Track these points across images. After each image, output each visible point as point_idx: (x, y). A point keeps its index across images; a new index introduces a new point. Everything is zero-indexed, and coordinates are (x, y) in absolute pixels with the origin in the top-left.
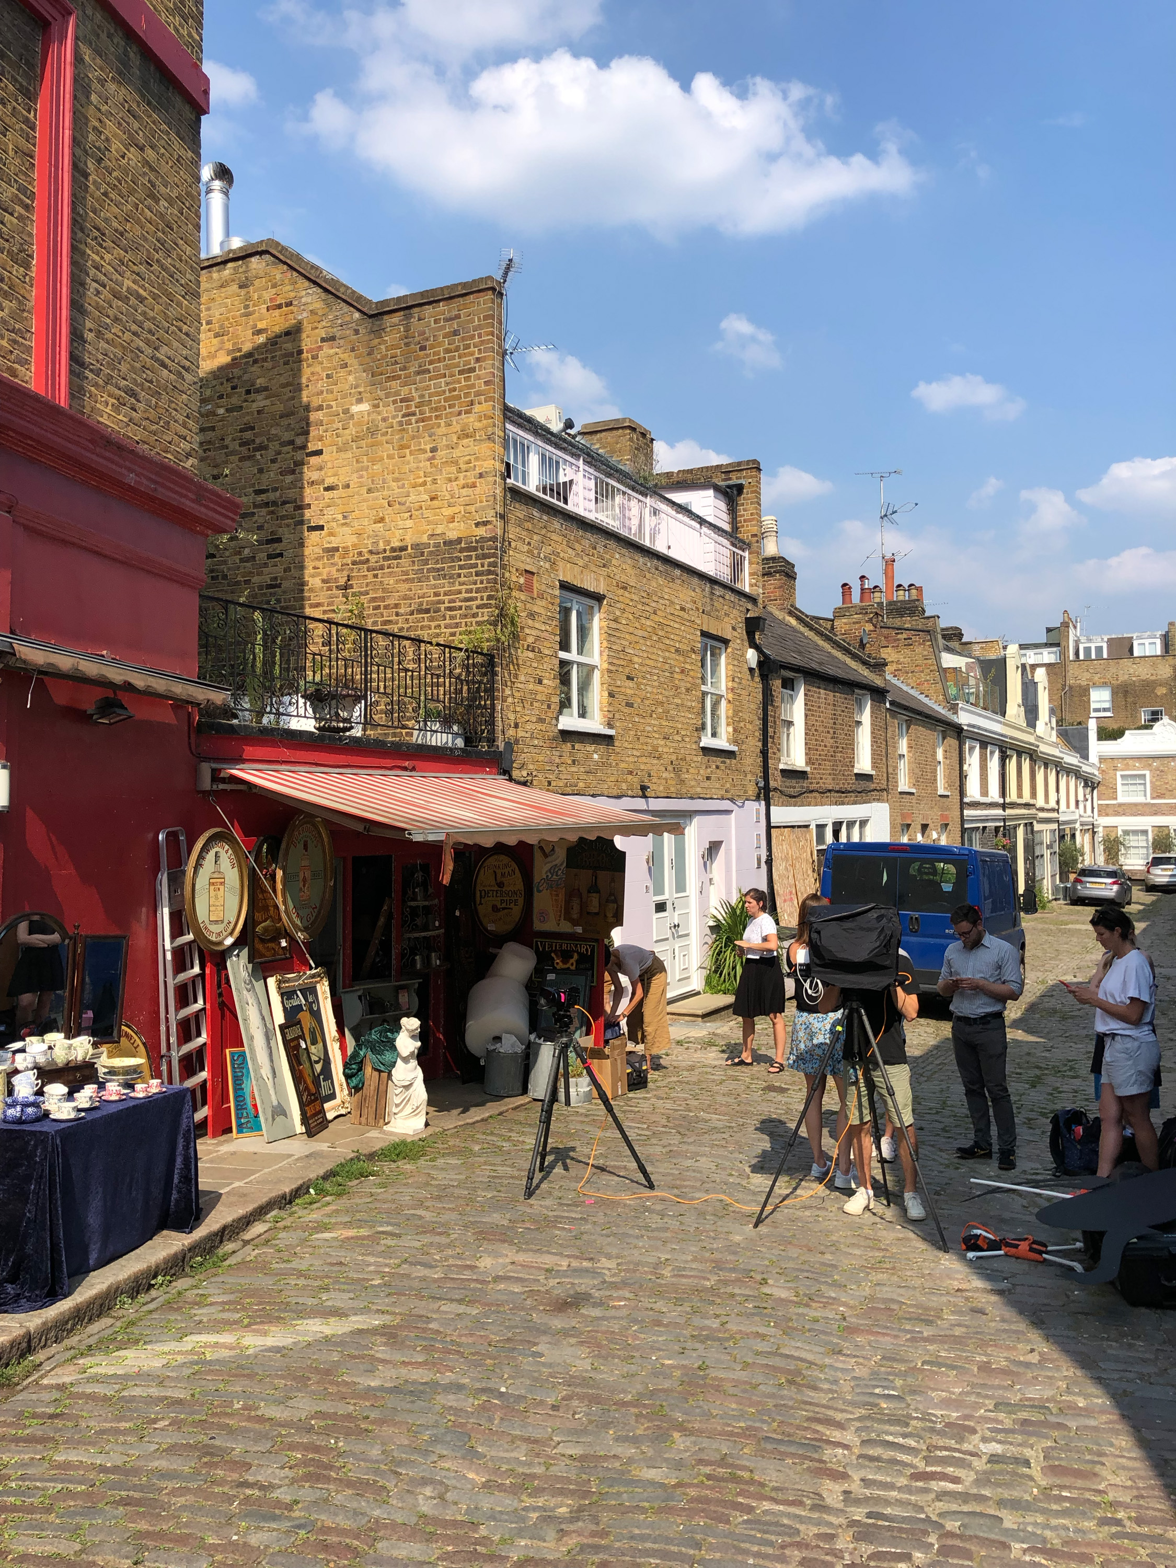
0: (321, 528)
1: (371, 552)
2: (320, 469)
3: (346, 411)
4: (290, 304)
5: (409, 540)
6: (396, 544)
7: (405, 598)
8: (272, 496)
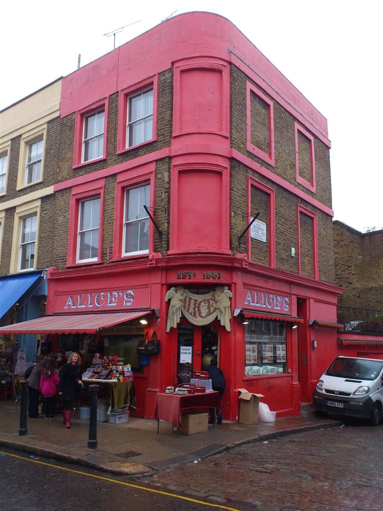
0: (352, 283)
1: (364, 289)
2: (351, 270)
3: (357, 258)
4: (342, 234)
5: (373, 286)
6: (370, 286)
7: (373, 299)
8: (340, 276)
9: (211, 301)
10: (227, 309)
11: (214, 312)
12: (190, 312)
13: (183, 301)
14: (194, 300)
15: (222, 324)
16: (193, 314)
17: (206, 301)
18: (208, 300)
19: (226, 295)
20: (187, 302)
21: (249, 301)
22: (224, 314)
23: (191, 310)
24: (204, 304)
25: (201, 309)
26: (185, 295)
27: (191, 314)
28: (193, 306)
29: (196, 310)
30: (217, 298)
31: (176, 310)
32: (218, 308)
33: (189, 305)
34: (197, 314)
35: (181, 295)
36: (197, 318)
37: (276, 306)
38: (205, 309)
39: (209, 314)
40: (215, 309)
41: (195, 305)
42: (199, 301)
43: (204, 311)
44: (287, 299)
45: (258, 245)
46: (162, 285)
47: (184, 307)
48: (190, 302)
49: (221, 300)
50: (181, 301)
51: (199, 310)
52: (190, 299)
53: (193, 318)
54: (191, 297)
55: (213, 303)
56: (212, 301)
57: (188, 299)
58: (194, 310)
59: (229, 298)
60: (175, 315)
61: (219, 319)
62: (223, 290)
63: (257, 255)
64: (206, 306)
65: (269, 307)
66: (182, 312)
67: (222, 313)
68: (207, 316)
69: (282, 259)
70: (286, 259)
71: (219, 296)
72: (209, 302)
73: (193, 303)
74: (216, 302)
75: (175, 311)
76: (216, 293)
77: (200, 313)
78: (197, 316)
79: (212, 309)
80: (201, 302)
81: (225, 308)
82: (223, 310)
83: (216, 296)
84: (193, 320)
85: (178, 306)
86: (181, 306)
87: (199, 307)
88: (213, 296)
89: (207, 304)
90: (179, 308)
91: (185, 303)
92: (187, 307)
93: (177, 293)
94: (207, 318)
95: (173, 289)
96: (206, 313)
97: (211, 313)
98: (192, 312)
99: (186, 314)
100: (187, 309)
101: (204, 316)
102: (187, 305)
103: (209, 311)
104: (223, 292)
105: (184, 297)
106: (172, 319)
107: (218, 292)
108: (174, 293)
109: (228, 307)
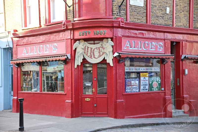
9: (100, 48)
10: (110, 53)
11: (102, 55)
12: (88, 55)
13: (84, 49)
14: (91, 48)
15: (108, 62)
16: (90, 57)
17: (98, 49)
18: (99, 48)
19: (110, 44)
20: (86, 50)
21: (127, 47)
22: (108, 56)
23: (89, 54)
24: (97, 50)
26: (85, 46)
27: (89, 57)
28: (90, 52)
29: (92, 54)
30: (104, 46)
31: (80, 54)
32: (105, 52)
33: (88, 51)
34: (93, 56)
35: (82, 45)
36: (92, 58)
37: (151, 49)
40: (103, 53)
41: (91, 51)
42: (93, 48)
43: (97, 54)
44: (161, 43)
45: (136, 9)
46: (71, 40)
47: (85, 52)
48: (88, 49)
49: (106, 47)
50: (83, 49)
51: (94, 54)
52: (88, 48)
54: (89, 46)
55: (102, 50)
57: (86, 48)
59: (112, 46)
60: (80, 58)
61: (105, 59)
62: (108, 41)
63: (135, 16)
64: (97, 51)
65: (145, 49)
66: (83, 56)
67: (108, 55)
68: (98, 57)
69: (157, 16)
70: (161, 16)
71: (105, 45)
72: (99, 49)
73: (90, 50)
74: (104, 49)
75: (79, 55)
76: (103, 43)
77: (94, 56)
78: (92, 57)
79: (101, 53)
80: (94, 49)
81: (109, 52)
82: (108, 53)
83: (103, 45)
84: (90, 60)
85: (81, 52)
86: (83, 52)
87: (93, 52)
88: (102, 45)
89: (98, 50)
90: (82, 53)
93: (80, 44)
94: (98, 59)
95: (78, 42)
96: (98, 56)
97: (101, 55)
98: (89, 55)
99: (86, 56)
100: (86, 54)
101: (97, 57)
102: (86, 51)
103: (100, 54)
104: (108, 43)
105: (84, 47)
106: (78, 59)
107: (105, 42)
108: (79, 44)
109: (111, 52)
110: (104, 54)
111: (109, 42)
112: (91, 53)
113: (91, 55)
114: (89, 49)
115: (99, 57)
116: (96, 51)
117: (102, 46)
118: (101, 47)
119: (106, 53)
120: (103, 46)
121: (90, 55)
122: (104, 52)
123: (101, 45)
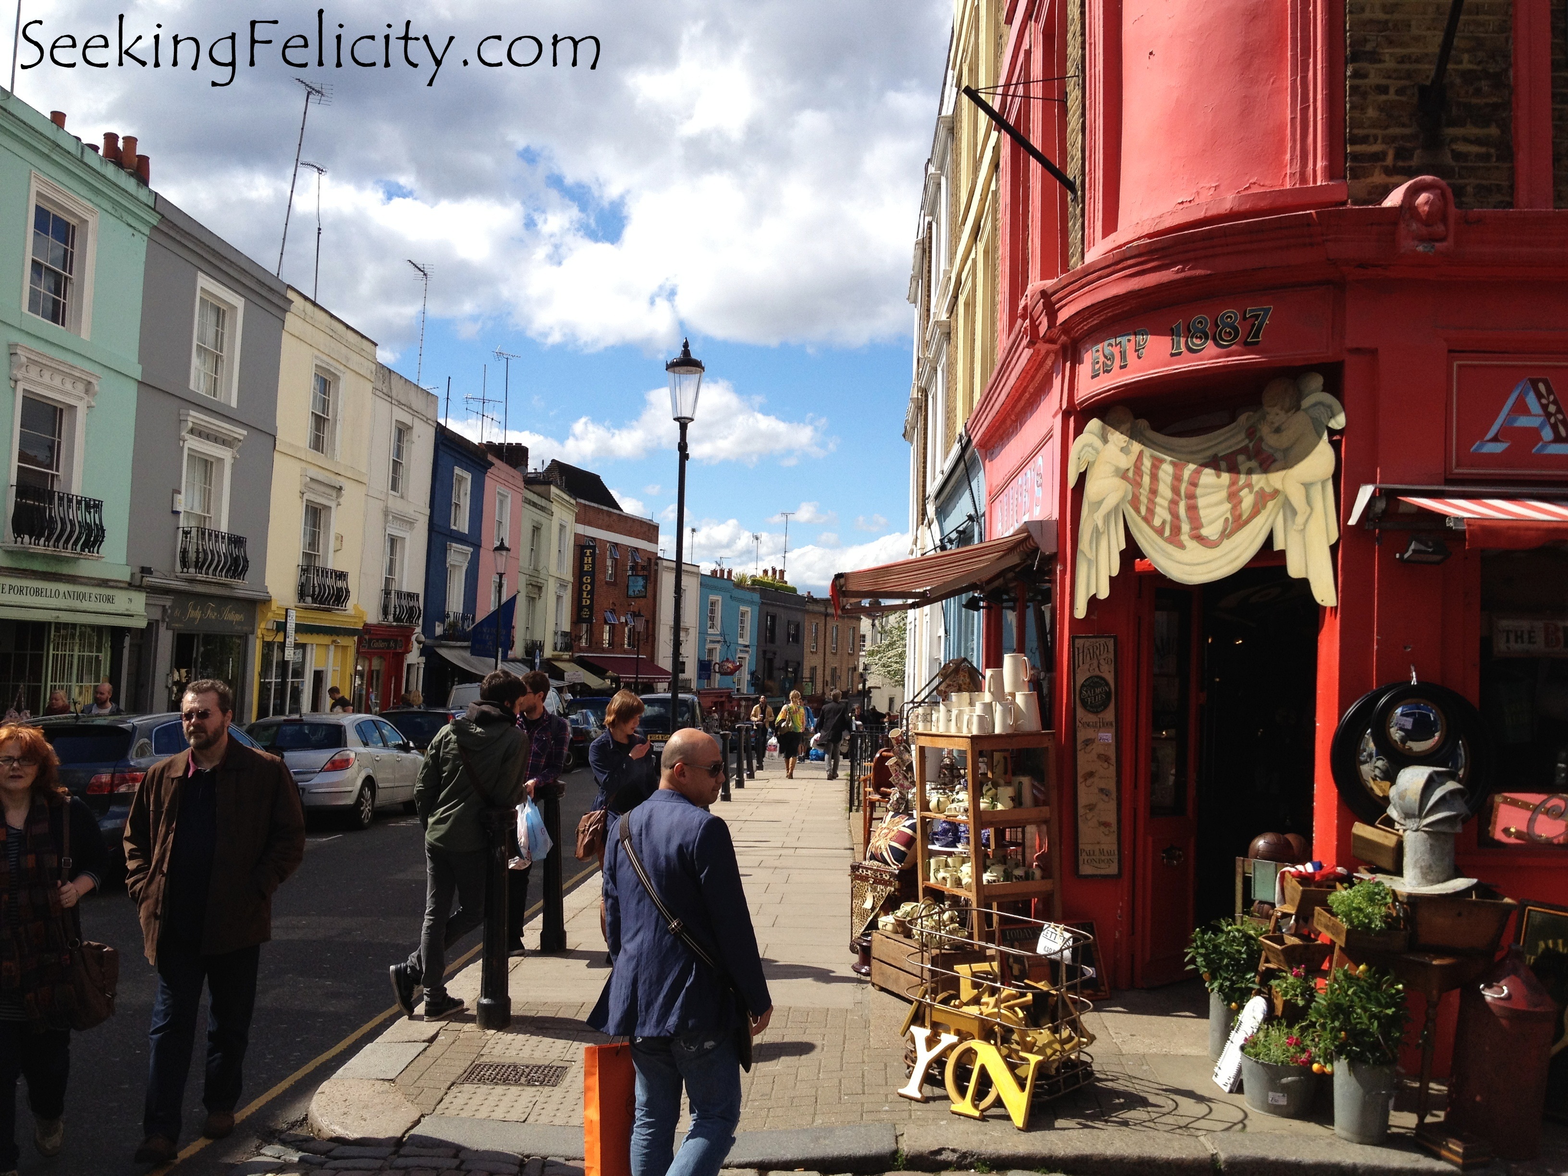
9: (1241, 458)
10: (1316, 493)
11: (1256, 511)
12: (1157, 522)
13: (1131, 474)
14: (1174, 463)
15: (1294, 570)
16: (1167, 533)
17: (1223, 465)
18: (1230, 458)
19: (1314, 422)
20: (1146, 479)
21: (1521, 436)
22: (1300, 519)
23: (1162, 514)
24: (1214, 480)
25: (1201, 502)
26: (1135, 449)
27: (1160, 532)
28: (1170, 495)
29: (1182, 508)
30: (1270, 442)
31: (1107, 518)
32: (1276, 492)
33: (1154, 492)
34: (1185, 527)
35: (1122, 449)
36: (1182, 547)
38: (1220, 503)
39: (1236, 523)
40: (1263, 499)
41: (1175, 490)
42: (1192, 466)
43: (1214, 512)
46: (1065, 415)
48: (1154, 477)
50: (1123, 475)
51: (1192, 509)
52: (1157, 461)
53: (1170, 548)
54: (1161, 453)
55: (1249, 473)
56: (1249, 459)
57: (1146, 463)
58: (1171, 513)
59: (1330, 432)
61: (1278, 546)
62: (1300, 396)
64: (1219, 487)
66: (1126, 528)
68: (1227, 534)
71: (1278, 430)
72: (1232, 468)
74: (1266, 462)
75: (1100, 524)
76: (1263, 418)
77: (1196, 523)
78: (1185, 538)
79: (1248, 500)
81: (1307, 486)
82: (1297, 499)
83: (1265, 430)
84: (1169, 557)
85: (1110, 502)
86: (1123, 499)
87: (1191, 496)
88: (1251, 434)
89: (1226, 478)
90: (1116, 508)
91: (1137, 484)
92: (1144, 499)
93: (1105, 441)
94: (1227, 544)
95: (1094, 424)
96: (1222, 520)
97: (1244, 517)
98: (1164, 523)
99: (1140, 531)
100: (1143, 511)
101: (1214, 537)
102: (1144, 493)
103: (1234, 508)
104: (1298, 408)
105: (1133, 457)
106: (1093, 558)
107: (1276, 409)
108: (1098, 443)
109: (1324, 483)
110: (1270, 505)
111: (1306, 403)
112: (1174, 503)
113: (1175, 516)
114: (1161, 474)
115: (1229, 536)
116: (1212, 486)
117: (1251, 445)
118: (1244, 451)
119: (1280, 498)
120: (1261, 439)
121: (1168, 518)
122: (1268, 490)
123: (1242, 435)
